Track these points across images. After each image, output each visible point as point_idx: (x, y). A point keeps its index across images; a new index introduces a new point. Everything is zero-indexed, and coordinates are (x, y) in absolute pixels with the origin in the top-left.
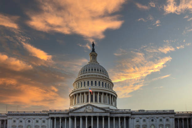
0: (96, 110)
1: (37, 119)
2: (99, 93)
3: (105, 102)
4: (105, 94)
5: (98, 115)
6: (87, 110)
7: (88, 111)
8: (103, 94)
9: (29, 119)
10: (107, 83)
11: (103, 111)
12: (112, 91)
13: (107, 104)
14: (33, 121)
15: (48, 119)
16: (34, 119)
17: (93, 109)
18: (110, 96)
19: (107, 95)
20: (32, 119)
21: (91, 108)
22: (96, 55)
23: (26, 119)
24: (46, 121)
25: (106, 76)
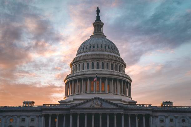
0: (105, 105)
1: (23, 117)
2: (107, 80)
3: (116, 91)
4: (115, 80)
5: (108, 111)
6: (94, 105)
7: (96, 106)
8: (113, 81)
9: (12, 116)
10: (118, 65)
11: (114, 107)
12: (124, 76)
13: (118, 94)
14: (16, 120)
15: (38, 117)
16: (19, 117)
17: (102, 104)
18: (122, 82)
19: (118, 81)
20: (16, 117)
21: (99, 102)
22: (102, 25)
23: (7, 117)
24: (36, 119)
25: (116, 55)
